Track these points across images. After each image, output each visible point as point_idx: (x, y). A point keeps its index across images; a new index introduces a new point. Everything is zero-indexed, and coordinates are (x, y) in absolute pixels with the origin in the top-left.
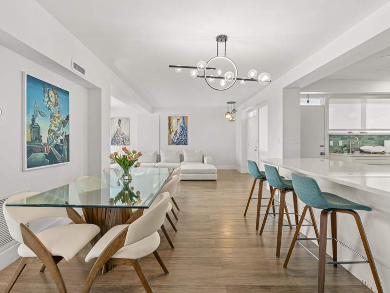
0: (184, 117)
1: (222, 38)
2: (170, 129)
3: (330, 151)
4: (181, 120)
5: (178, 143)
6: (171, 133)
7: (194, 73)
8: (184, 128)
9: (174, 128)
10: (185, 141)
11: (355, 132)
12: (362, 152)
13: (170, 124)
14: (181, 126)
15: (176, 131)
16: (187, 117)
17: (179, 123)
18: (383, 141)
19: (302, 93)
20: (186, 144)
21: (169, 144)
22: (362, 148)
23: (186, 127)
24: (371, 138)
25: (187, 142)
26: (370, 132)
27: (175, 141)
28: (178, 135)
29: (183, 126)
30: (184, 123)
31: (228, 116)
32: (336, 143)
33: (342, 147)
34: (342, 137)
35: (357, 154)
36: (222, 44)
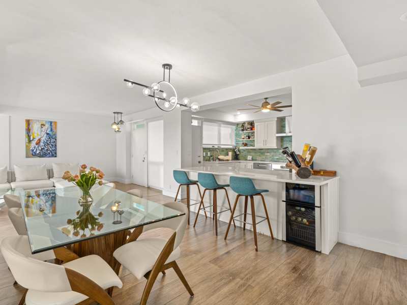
0: (51, 123)
1: (167, 66)
2: (29, 136)
3: (204, 160)
4: (47, 126)
5: (43, 155)
6: (30, 141)
7: (147, 92)
8: (52, 137)
9: (35, 135)
10: (53, 152)
11: (216, 147)
12: (220, 160)
13: (28, 130)
14: (48, 134)
15: (39, 140)
16: (55, 123)
17: (43, 129)
18: (228, 152)
19: (193, 116)
20: (54, 155)
21: (27, 157)
22: (219, 157)
23: (55, 135)
24: (223, 150)
25: (56, 153)
26: (222, 147)
27: (37, 153)
28: (42, 144)
29: (50, 133)
30: (51, 130)
31: (115, 127)
32: (207, 154)
33: (210, 157)
34: (209, 149)
35: (217, 161)
36: (167, 71)
